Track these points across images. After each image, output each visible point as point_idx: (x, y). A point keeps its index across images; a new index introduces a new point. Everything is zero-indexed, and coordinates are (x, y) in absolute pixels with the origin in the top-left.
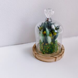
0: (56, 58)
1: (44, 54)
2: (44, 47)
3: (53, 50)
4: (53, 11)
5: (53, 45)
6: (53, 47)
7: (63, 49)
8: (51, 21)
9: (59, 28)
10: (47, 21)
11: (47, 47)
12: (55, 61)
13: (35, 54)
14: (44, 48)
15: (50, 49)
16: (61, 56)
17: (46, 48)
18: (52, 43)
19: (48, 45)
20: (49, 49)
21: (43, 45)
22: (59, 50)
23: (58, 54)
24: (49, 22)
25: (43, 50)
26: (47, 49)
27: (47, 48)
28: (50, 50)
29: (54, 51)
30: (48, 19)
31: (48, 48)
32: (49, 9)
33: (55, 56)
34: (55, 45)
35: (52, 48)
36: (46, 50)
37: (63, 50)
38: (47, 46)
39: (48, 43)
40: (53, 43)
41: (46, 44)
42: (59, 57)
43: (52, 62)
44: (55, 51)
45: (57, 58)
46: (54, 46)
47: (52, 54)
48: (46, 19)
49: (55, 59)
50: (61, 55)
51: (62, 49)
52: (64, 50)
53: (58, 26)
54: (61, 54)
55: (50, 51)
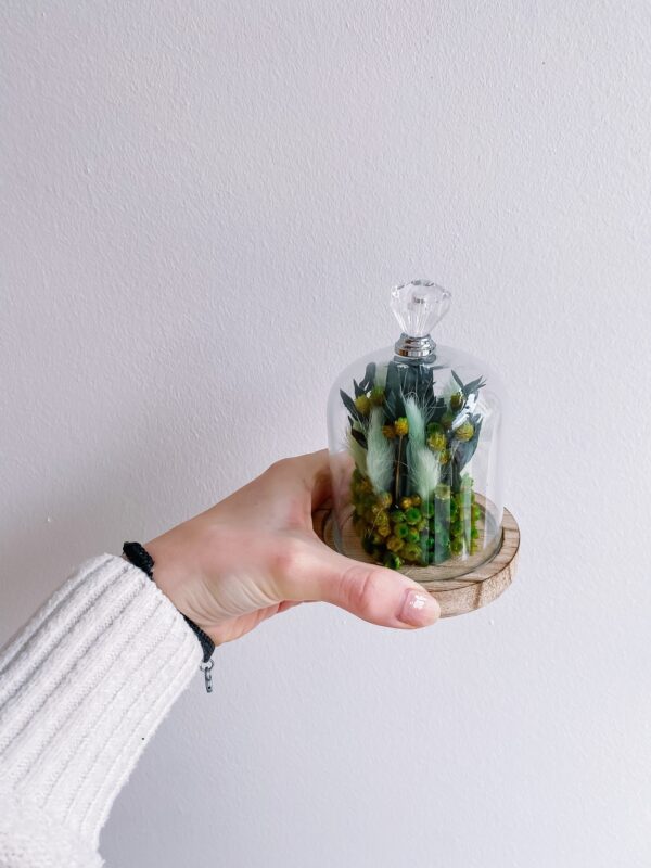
0: (479, 582)
2: (397, 520)
7: (512, 530)
8: (433, 357)
10: (405, 353)
11: (413, 523)
12: (476, 604)
14: (397, 531)
16: (506, 574)
17: (410, 527)
18: (445, 491)
19: (419, 506)
23: (488, 559)
24: (417, 360)
26: (415, 534)
27: (416, 527)
30: (409, 341)
33: (471, 576)
34: (462, 505)
36: (406, 540)
37: (509, 535)
38: (415, 517)
39: (418, 495)
40: (449, 492)
41: (407, 503)
42: (496, 574)
43: (454, 614)
44: (465, 544)
45: (485, 584)
46: (460, 511)
49: (471, 591)
50: (508, 564)
51: (506, 528)
52: (517, 531)
54: (501, 558)
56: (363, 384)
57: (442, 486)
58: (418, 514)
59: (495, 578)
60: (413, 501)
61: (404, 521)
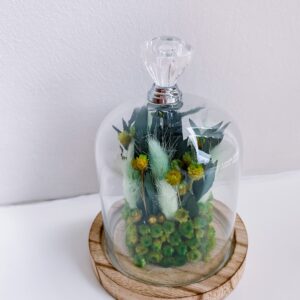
1: (139, 266)
2: (139, 235)
3: (189, 250)
4: (189, 53)
5: (189, 228)
6: (189, 236)
7: (242, 244)
9: (220, 140)
11: (157, 236)
13: (98, 264)
14: (143, 242)
15: (174, 247)
16: (227, 285)
17: (154, 239)
18: (183, 215)
19: (163, 223)
20: (165, 244)
21: (138, 224)
22: (222, 244)
24: (168, 106)
25: (137, 251)
26: (158, 245)
27: (160, 238)
28: (172, 250)
29: (196, 256)
30: (159, 90)
31: (164, 239)
32: (169, 39)
34: (198, 227)
35: (184, 239)
36: (150, 249)
37: (238, 249)
38: (158, 232)
40: (187, 216)
41: (152, 220)
42: (216, 288)
44: (200, 255)
45: (205, 297)
46: (195, 230)
47: (183, 268)
48: (149, 93)
50: (229, 278)
51: (234, 242)
52: (247, 246)
53: (213, 131)
55: (175, 254)
56: (130, 122)
57: (182, 210)
58: (160, 229)
59: (216, 291)
60: (157, 218)
61: (149, 234)
